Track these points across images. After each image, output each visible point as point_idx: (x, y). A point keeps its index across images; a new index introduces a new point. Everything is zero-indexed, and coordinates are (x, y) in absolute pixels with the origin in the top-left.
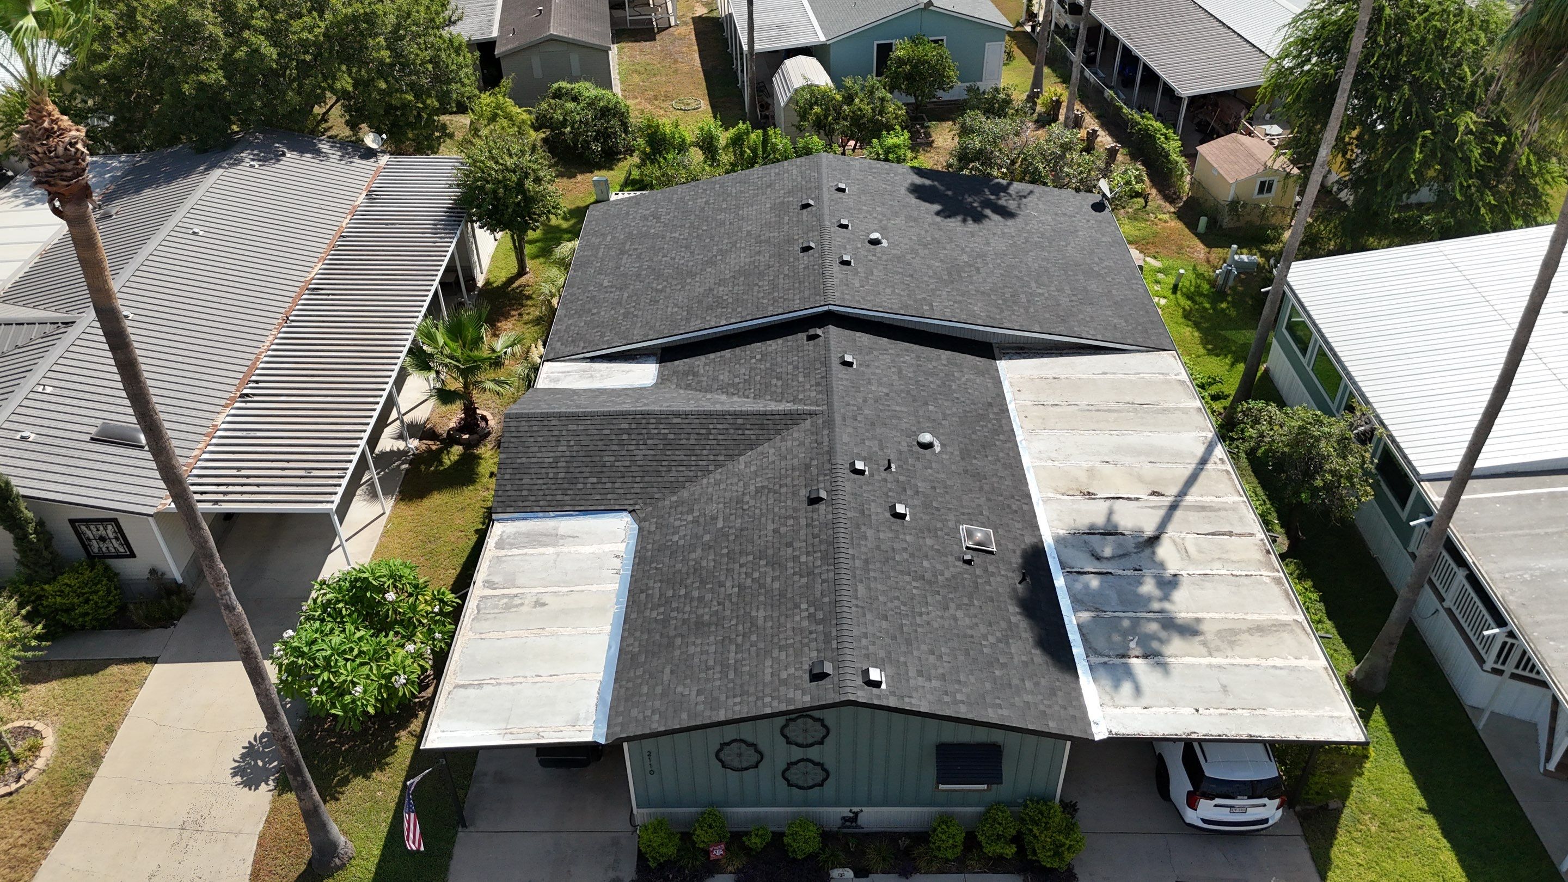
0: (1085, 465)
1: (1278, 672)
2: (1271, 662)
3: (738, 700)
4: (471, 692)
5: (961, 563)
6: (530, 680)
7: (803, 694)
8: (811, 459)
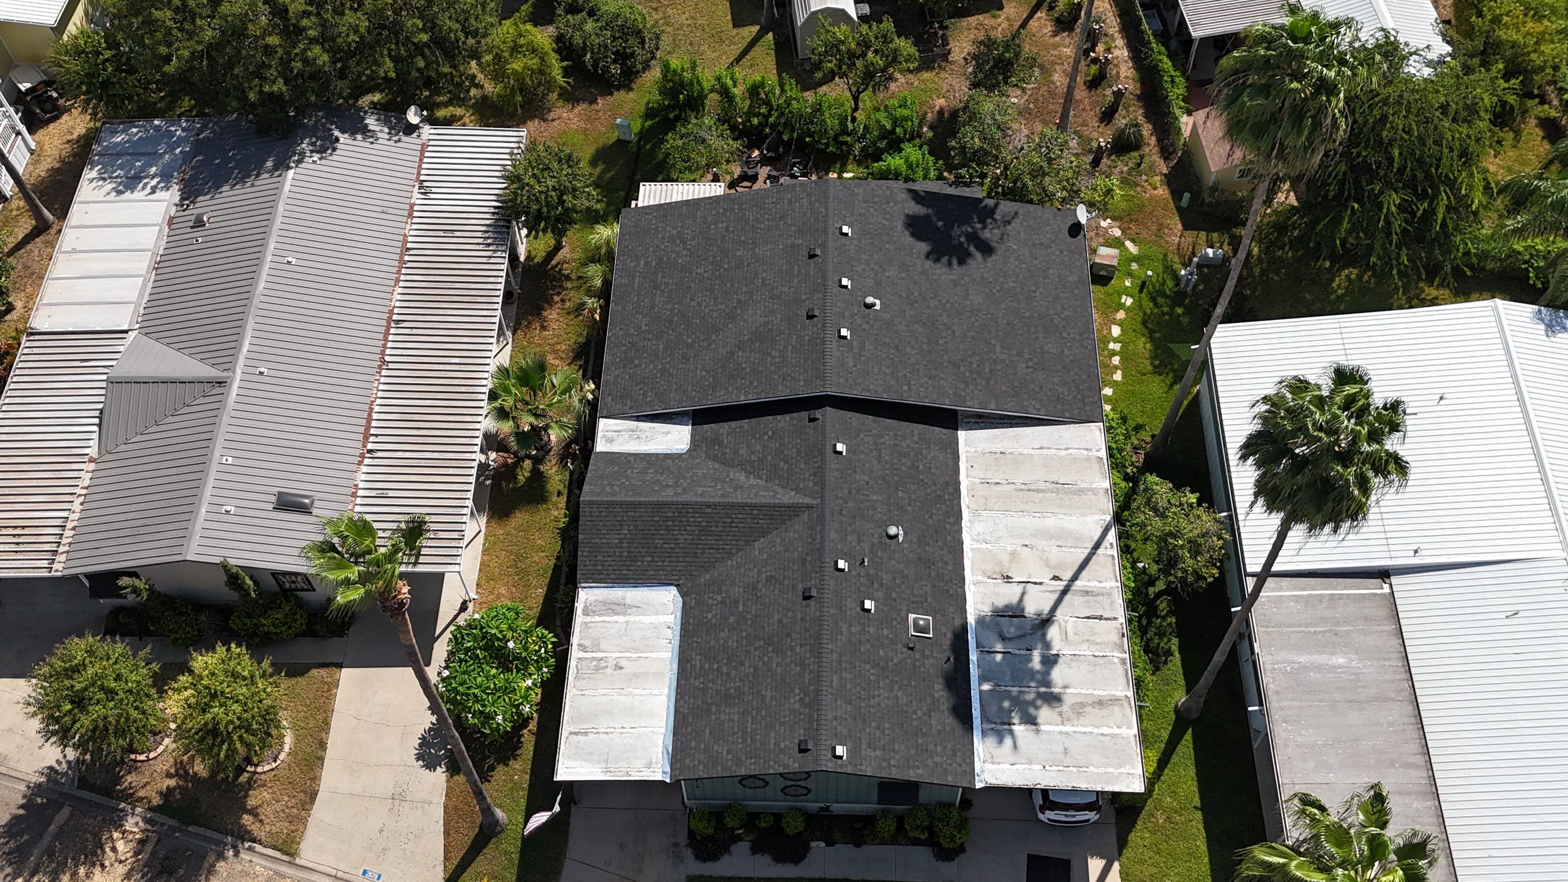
0: (1009, 548)
1: (1104, 738)
2: (1101, 731)
3: (753, 761)
4: (580, 738)
5: (905, 650)
6: (618, 731)
7: (794, 762)
8: (807, 554)
